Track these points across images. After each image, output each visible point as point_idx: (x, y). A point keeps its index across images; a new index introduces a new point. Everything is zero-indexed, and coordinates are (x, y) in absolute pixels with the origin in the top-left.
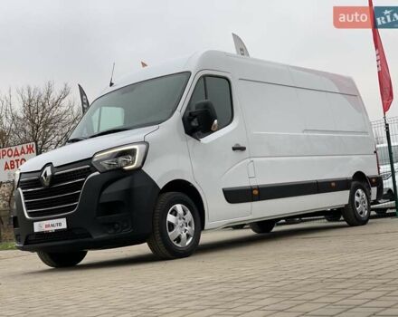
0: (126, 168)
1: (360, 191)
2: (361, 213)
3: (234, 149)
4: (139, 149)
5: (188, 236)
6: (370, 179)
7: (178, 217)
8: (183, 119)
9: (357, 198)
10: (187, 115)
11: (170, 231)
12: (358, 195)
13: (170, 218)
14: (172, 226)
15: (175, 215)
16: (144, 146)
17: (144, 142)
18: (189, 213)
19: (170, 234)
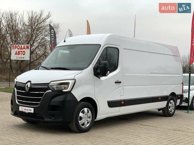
0: (64, 91)
1: (172, 101)
2: (171, 111)
3: (116, 83)
4: (71, 82)
5: (88, 123)
6: (178, 96)
7: (84, 114)
8: (94, 68)
9: (170, 105)
10: (96, 66)
11: (80, 120)
12: (171, 103)
13: (81, 114)
14: (81, 118)
15: (83, 113)
16: (73, 81)
17: (74, 79)
18: (90, 112)
19: (80, 122)
